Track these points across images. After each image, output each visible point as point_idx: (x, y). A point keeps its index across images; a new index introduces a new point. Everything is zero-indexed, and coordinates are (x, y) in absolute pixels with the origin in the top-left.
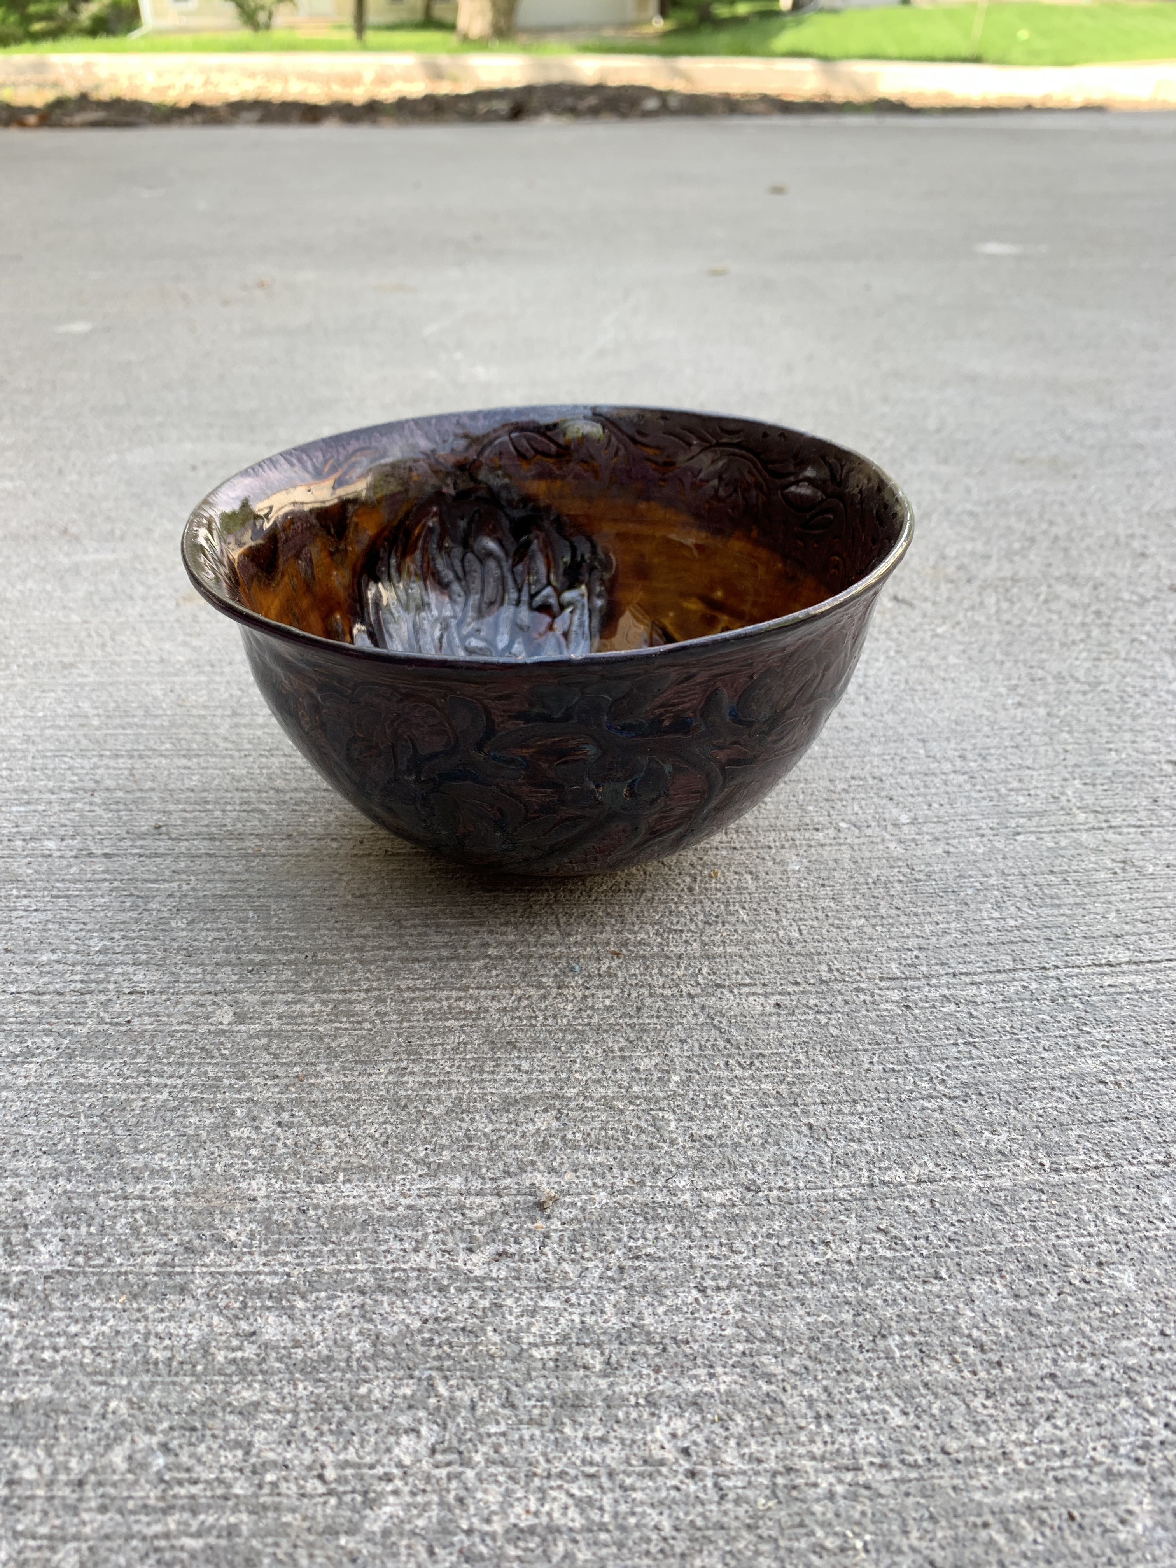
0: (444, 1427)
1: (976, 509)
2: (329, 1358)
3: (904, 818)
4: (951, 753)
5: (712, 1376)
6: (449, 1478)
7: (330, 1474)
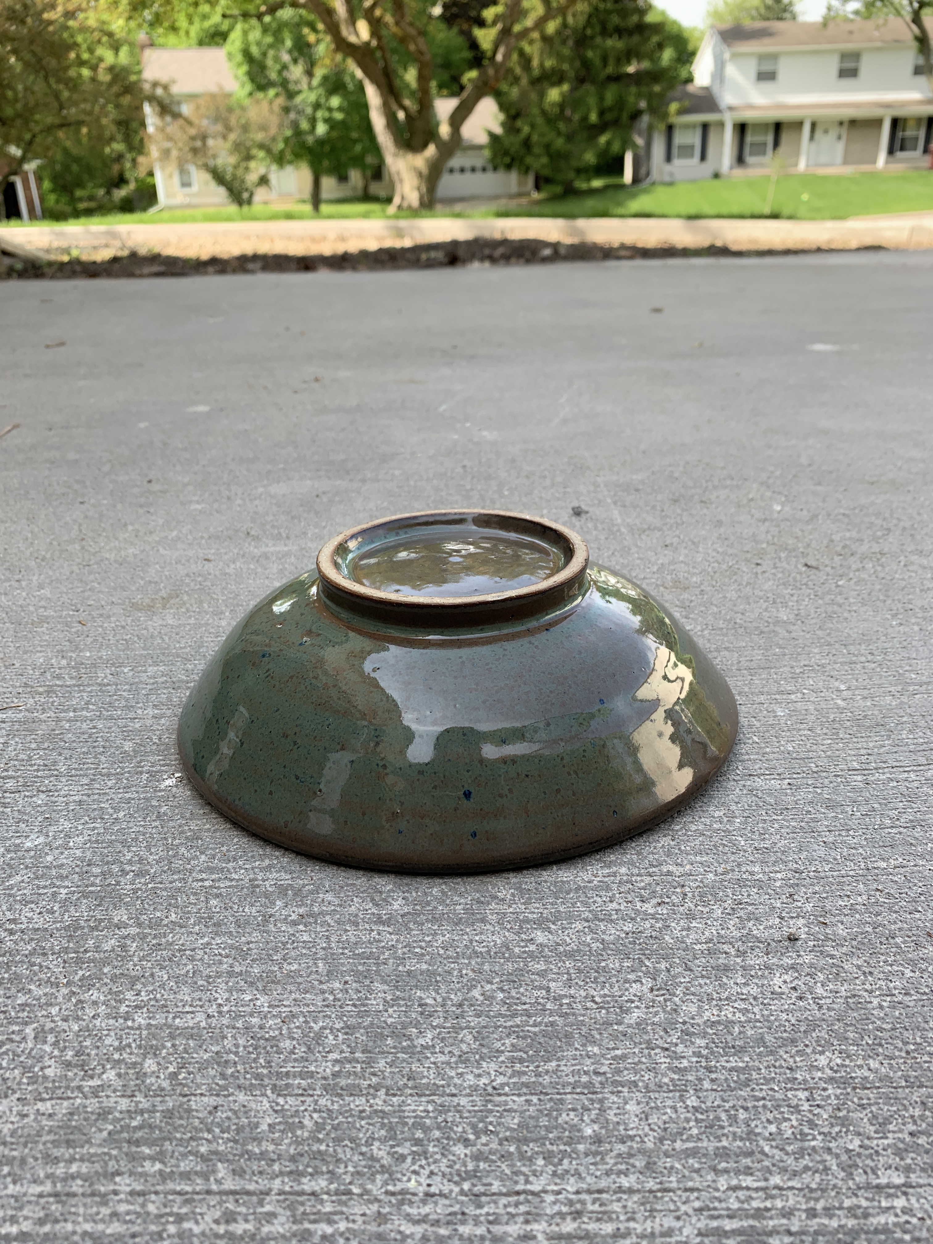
0: (655, 979)
1: (847, 512)
2: (579, 951)
3: (843, 687)
4: (863, 652)
5: (799, 956)
6: (665, 1000)
7: (597, 999)
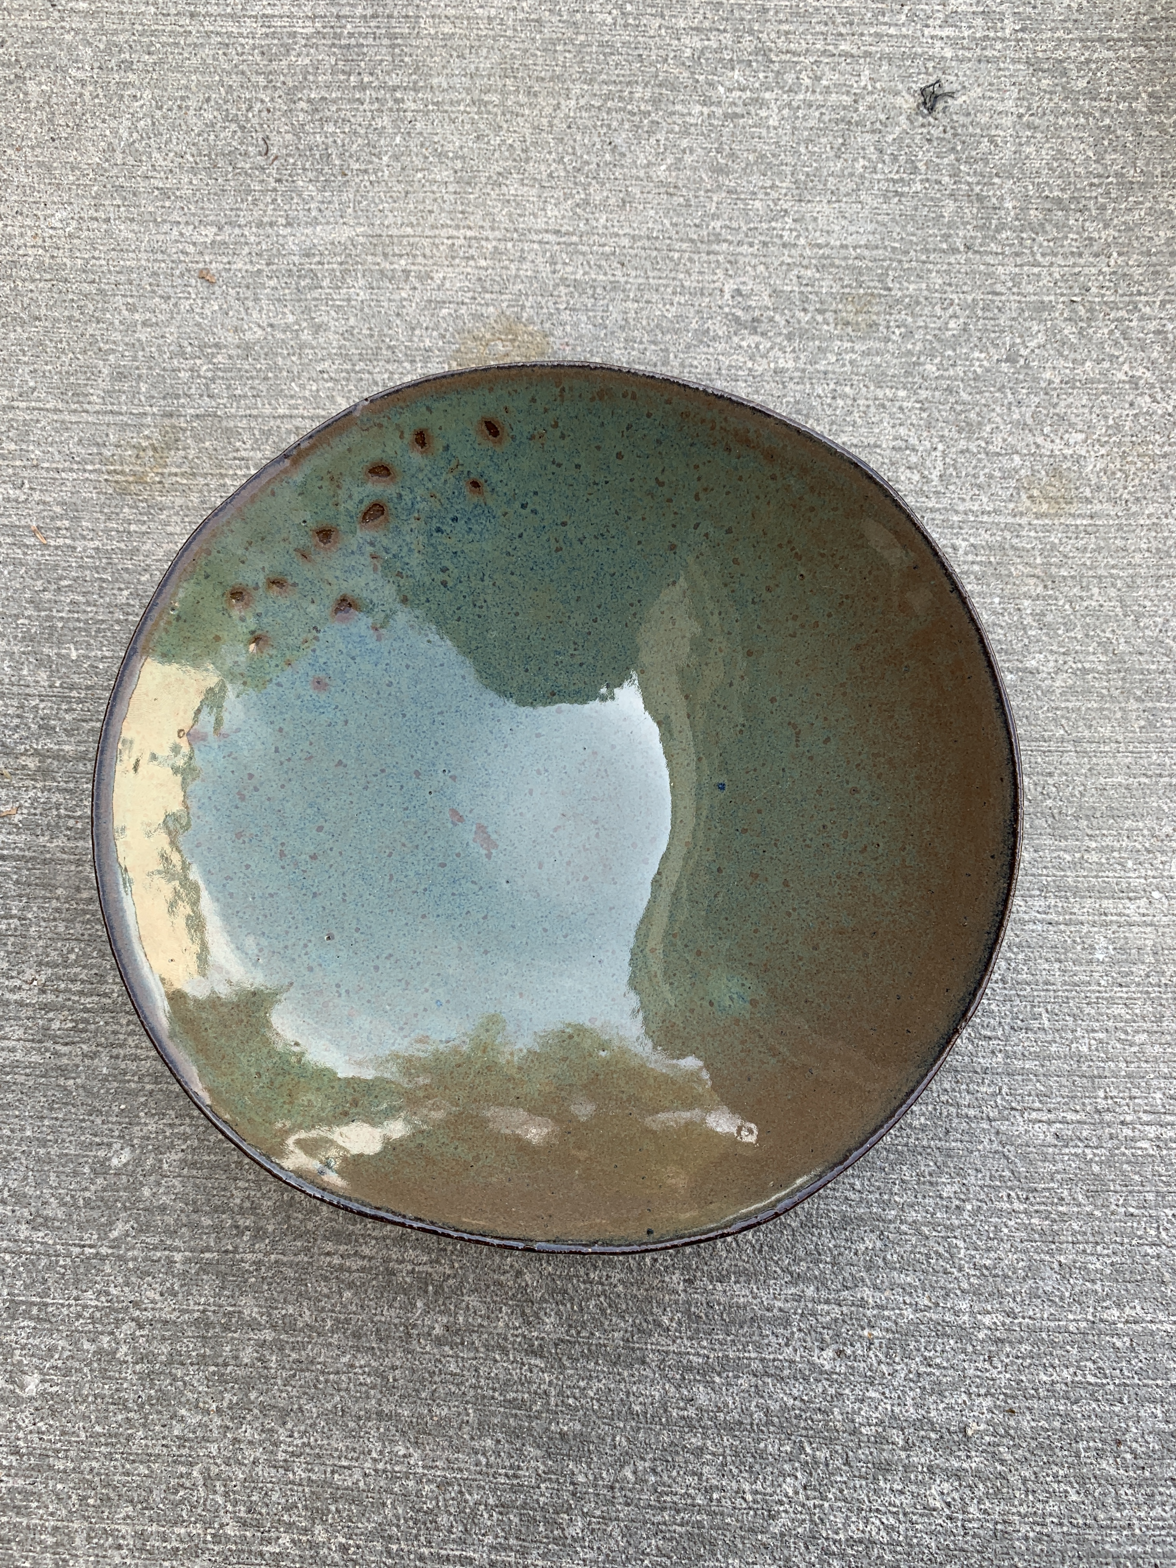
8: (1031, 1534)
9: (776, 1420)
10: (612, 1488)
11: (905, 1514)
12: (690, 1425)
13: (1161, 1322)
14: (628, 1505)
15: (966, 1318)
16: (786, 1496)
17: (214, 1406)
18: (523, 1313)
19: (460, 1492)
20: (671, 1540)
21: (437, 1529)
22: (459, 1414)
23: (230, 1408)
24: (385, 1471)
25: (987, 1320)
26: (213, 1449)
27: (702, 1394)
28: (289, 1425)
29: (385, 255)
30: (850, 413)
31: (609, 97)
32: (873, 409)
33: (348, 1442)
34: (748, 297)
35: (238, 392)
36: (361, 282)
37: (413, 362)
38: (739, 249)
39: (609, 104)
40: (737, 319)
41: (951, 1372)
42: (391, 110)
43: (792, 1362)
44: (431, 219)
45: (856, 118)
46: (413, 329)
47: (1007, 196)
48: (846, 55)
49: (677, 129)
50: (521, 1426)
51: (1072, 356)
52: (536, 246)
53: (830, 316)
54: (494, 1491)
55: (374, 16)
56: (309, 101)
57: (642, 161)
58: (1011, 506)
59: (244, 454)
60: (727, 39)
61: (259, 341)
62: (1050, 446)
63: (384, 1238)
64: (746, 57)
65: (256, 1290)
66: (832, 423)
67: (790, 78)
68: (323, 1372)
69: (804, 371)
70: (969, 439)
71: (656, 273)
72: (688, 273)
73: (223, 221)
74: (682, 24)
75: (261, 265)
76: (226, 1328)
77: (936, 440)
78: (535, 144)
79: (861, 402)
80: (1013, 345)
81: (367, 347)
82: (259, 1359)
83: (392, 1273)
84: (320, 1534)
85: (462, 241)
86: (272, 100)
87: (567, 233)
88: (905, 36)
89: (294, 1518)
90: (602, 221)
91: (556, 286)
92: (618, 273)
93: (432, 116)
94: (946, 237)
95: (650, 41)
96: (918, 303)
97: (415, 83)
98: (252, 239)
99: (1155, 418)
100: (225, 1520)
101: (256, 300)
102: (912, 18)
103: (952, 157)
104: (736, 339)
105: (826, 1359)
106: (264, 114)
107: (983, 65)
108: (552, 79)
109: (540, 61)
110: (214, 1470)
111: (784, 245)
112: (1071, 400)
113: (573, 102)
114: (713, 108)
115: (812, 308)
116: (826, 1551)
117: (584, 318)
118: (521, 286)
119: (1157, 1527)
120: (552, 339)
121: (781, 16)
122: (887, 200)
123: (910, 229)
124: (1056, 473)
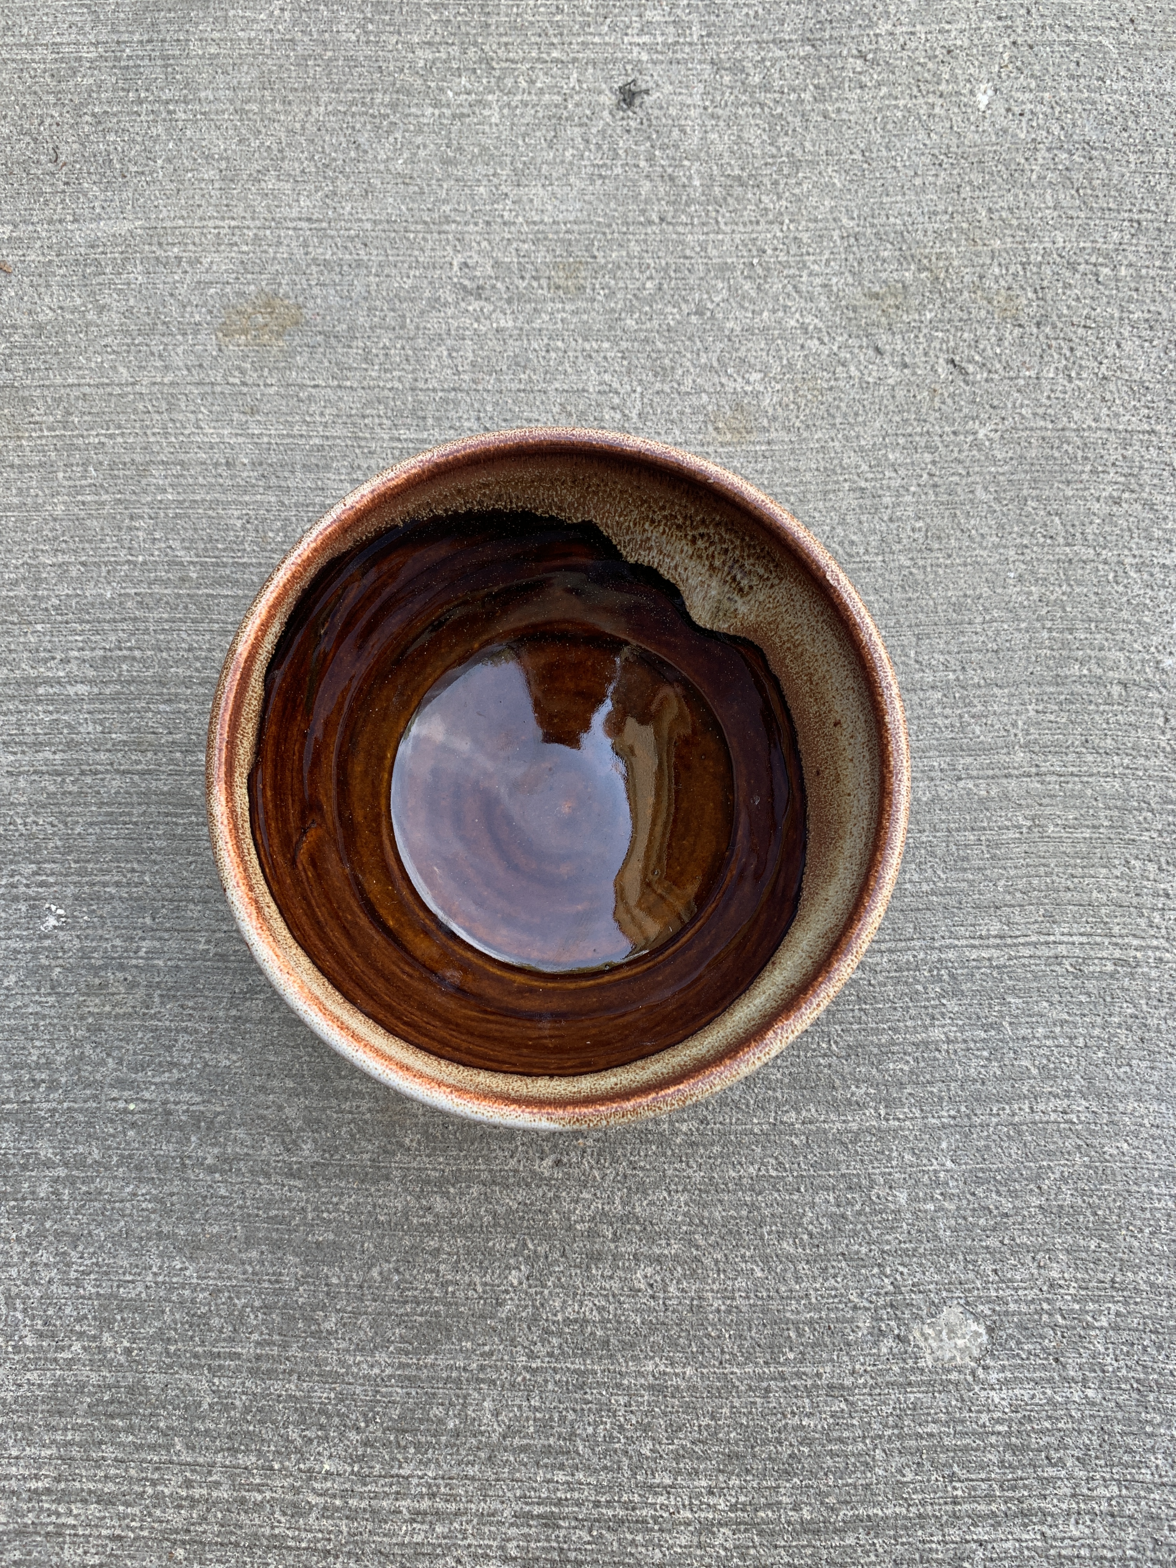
8: (723, 1308)
9: (502, 1222)
10: (361, 1287)
11: (614, 1296)
12: (428, 1230)
13: (833, 1122)
14: (375, 1301)
15: (666, 1126)
16: (512, 1285)
17: (14, 1235)
18: (283, 1142)
19: (230, 1298)
20: (412, 1328)
21: (209, 1330)
22: (228, 1231)
23: (28, 1236)
24: (164, 1283)
25: (684, 1128)
26: (14, 1272)
27: (439, 1204)
28: (80, 1248)
29: (160, 244)
30: (561, 363)
31: (354, 103)
32: (581, 359)
33: (132, 1260)
34: (475, 268)
35: (32, 366)
36: (140, 268)
37: (184, 334)
38: (466, 229)
39: (354, 109)
40: (464, 288)
41: (653, 1173)
42: (165, 120)
43: (516, 1171)
44: (200, 212)
45: (565, 114)
46: (184, 307)
47: (695, 176)
48: (556, 61)
49: (412, 128)
50: (281, 1239)
51: (751, 307)
52: (291, 232)
53: (544, 282)
54: (259, 1294)
55: (150, 41)
56: (94, 115)
57: (382, 156)
58: (700, 437)
59: (37, 418)
60: (455, 51)
61: (50, 321)
62: (732, 384)
63: (163, 1084)
64: (471, 66)
65: (51, 1133)
66: (546, 373)
67: (509, 82)
68: (109, 1201)
69: (521, 329)
70: (663, 382)
71: (395, 251)
72: (422, 250)
73: (18, 220)
74: (416, 39)
75: (52, 256)
76: (24, 1167)
77: (635, 383)
78: (289, 145)
79: (570, 354)
80: (701, 300)
81: (145, 324)
82: (53, 1193)
83: (169, 1113)
84: (107, 1340)
85: (226, 230)
86: (61, 115)
87: (319, 221)
88: (606, 44)
89: (85, 1328)
90: (348, 209)
91: (308, 265)
92: (362, 252)
93: (200, 124)
94: (643, 212)
95: (390, 55)
96: (619, 267)
97: (185, 96)
98: (44, 234)
99: (823, 357)
100: (24, 1333)
101: (48, 286)
102: (612, 29)
103: (648, 144)
104: (463, 304)
105: (545, 1167)
106: (54, 127)
107: (674, 66)
108: (304, 90)
109: (294, 74)
110: (14, 1290)
111: (505, 224)
112: (750, 345)
113: (322, 109)
114: (444, 110)
115: (528, 276)
116: (546, 1331)
117: (333, 292)
118: (278, 267)
119: (830, 1296)
120: (304, 311)
121: (502, 30)
122: (592, 182)
123: (612, 205)
124: (738, 407)
